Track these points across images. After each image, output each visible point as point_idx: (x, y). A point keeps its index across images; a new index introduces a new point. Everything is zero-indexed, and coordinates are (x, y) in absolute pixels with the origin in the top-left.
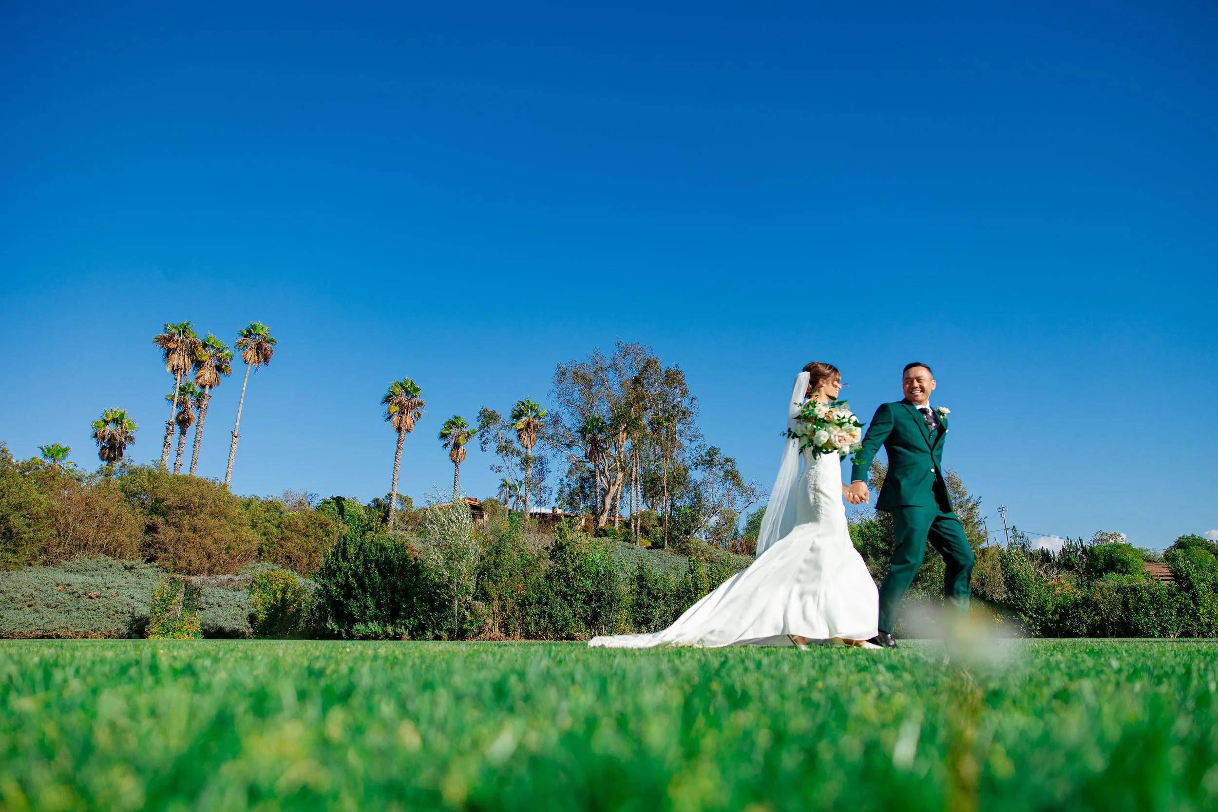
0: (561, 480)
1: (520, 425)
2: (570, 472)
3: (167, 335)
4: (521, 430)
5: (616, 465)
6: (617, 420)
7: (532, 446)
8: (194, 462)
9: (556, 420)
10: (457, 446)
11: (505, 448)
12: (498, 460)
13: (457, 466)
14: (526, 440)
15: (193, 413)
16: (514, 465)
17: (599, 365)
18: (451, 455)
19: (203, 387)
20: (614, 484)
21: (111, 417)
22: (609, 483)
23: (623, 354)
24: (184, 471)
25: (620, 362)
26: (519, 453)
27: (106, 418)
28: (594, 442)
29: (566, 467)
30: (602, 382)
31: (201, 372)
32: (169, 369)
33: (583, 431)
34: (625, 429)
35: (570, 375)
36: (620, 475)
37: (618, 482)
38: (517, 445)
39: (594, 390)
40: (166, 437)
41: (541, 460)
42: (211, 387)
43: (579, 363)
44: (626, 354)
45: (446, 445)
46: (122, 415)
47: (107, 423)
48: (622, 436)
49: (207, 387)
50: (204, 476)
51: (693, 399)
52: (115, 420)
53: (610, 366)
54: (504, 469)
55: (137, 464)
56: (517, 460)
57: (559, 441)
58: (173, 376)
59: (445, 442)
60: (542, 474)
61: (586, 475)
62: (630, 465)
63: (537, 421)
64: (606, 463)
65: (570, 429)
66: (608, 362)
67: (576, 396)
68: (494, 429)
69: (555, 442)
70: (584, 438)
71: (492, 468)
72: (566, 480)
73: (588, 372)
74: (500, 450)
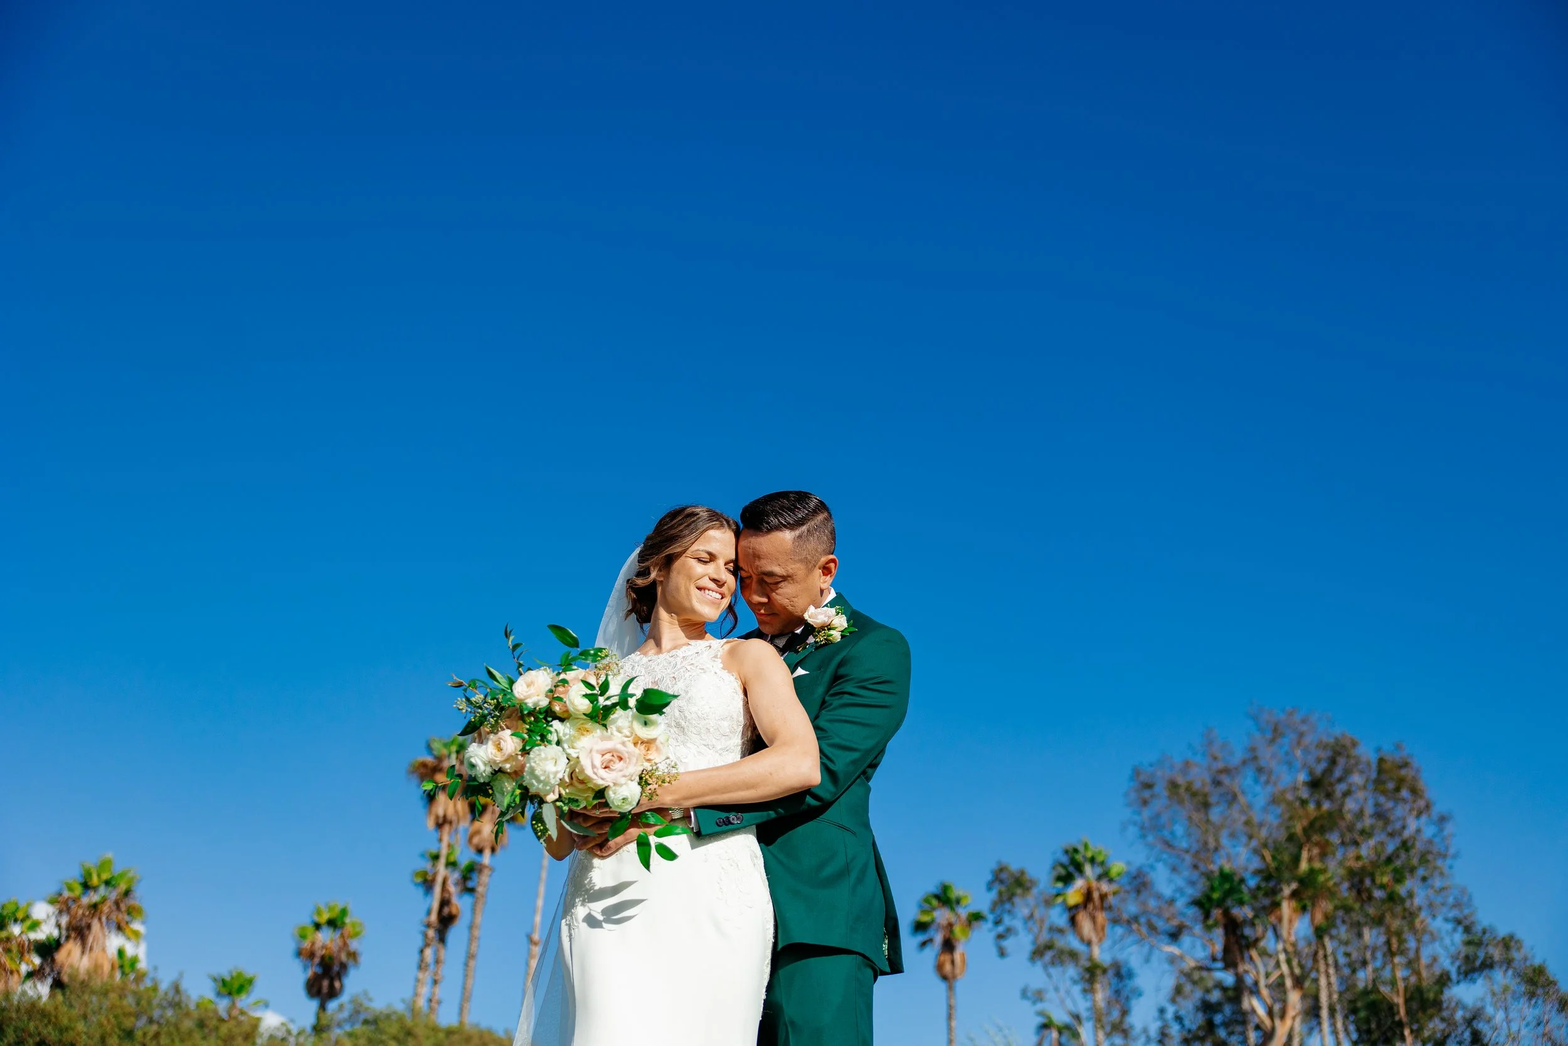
0: (1162, 1011)
1: (1074, 895)
2: (1178, 990)
3: (429, 759)
4: (1076, 907)
5: (1282, 976)
6: (1271, 878)
7: (1100, 940)
8: (465, 997)
9: (1139, 883)
10: (949, 946)
11: (1049, 947)
12: (1036, 976)
13: (951, 988)
14: (1086, 926)
15: (461, 904)
16: (1068, 983)
17: (1220, 765)
18: (939, 968)
19: (480, 851)
20: (1283, 1016)
21: (325, 917)
22: (1270, 1013)
23: (1269, 736)
24: (447, 1017)
25: (1266, 755)
26: (1073, 955)
27: (317, 919)
28: (1232, 927)
29: (1169, 982)
30: (1232, 798)
31: (477, 824)
32: (431, 823)
33: (1203, 905)
34: (1294, 895)
35: (1161, 789)
36: (1294, 998)
37: (1291, 1013)
38: (1072, 942)
39: (1215, 814)
40: (422, 951)
41: (1120, 973)
42: (493, 850)
43: (1178, 760)
44: (1277, 732)
45: (924, 944)
46: (344, 912)
47: (318, 926)
48: (1287, 908)
49: (487, 853)
50: (484, 1024)
51: (1443, 819)
52: (332, 923)
53: (1244, 763)
54: (1051, 995)
55: (378, 1004)
56: (1072, 971)
57: (1152, 928)
58: (435, 835)
59: (921, 938)
60: (1122, 999)
61: (1215, 996)
62: (1313, 975)
63: (1105, 887)
64: (1256, 969)
65: (1171, 902)
66: (1238, 756)
67: (1179, 830)
68: (1022, 908)
69: (1144, 930)
70: (1207, 915)
71: (1024, 994)
72: (1171, 1011)
73: (1200, 777)
74: (1038, 953)
